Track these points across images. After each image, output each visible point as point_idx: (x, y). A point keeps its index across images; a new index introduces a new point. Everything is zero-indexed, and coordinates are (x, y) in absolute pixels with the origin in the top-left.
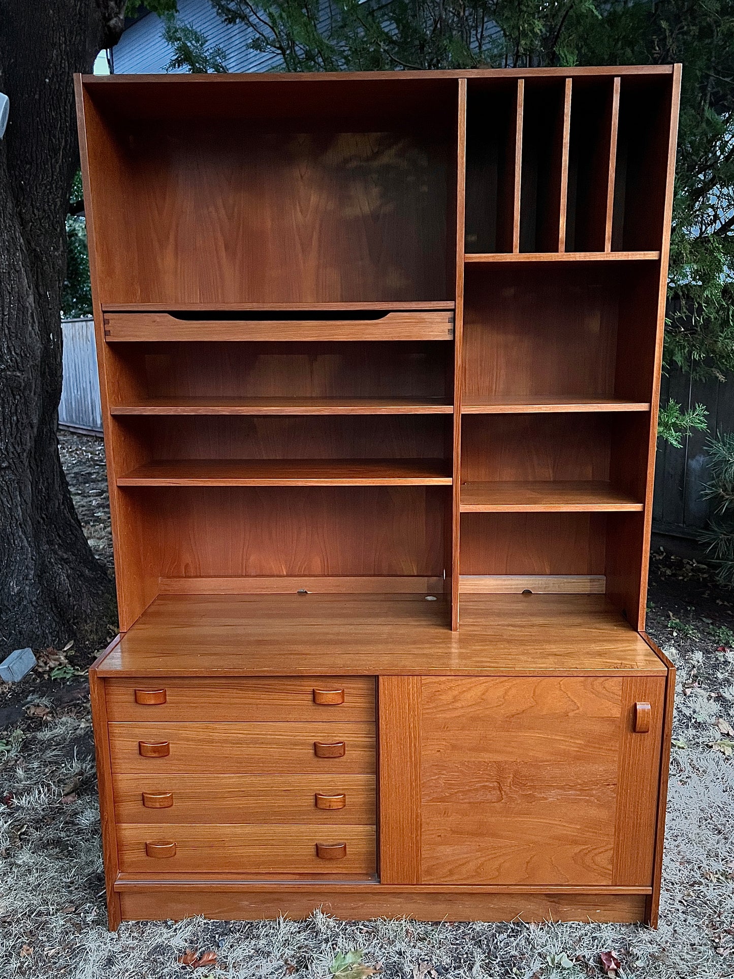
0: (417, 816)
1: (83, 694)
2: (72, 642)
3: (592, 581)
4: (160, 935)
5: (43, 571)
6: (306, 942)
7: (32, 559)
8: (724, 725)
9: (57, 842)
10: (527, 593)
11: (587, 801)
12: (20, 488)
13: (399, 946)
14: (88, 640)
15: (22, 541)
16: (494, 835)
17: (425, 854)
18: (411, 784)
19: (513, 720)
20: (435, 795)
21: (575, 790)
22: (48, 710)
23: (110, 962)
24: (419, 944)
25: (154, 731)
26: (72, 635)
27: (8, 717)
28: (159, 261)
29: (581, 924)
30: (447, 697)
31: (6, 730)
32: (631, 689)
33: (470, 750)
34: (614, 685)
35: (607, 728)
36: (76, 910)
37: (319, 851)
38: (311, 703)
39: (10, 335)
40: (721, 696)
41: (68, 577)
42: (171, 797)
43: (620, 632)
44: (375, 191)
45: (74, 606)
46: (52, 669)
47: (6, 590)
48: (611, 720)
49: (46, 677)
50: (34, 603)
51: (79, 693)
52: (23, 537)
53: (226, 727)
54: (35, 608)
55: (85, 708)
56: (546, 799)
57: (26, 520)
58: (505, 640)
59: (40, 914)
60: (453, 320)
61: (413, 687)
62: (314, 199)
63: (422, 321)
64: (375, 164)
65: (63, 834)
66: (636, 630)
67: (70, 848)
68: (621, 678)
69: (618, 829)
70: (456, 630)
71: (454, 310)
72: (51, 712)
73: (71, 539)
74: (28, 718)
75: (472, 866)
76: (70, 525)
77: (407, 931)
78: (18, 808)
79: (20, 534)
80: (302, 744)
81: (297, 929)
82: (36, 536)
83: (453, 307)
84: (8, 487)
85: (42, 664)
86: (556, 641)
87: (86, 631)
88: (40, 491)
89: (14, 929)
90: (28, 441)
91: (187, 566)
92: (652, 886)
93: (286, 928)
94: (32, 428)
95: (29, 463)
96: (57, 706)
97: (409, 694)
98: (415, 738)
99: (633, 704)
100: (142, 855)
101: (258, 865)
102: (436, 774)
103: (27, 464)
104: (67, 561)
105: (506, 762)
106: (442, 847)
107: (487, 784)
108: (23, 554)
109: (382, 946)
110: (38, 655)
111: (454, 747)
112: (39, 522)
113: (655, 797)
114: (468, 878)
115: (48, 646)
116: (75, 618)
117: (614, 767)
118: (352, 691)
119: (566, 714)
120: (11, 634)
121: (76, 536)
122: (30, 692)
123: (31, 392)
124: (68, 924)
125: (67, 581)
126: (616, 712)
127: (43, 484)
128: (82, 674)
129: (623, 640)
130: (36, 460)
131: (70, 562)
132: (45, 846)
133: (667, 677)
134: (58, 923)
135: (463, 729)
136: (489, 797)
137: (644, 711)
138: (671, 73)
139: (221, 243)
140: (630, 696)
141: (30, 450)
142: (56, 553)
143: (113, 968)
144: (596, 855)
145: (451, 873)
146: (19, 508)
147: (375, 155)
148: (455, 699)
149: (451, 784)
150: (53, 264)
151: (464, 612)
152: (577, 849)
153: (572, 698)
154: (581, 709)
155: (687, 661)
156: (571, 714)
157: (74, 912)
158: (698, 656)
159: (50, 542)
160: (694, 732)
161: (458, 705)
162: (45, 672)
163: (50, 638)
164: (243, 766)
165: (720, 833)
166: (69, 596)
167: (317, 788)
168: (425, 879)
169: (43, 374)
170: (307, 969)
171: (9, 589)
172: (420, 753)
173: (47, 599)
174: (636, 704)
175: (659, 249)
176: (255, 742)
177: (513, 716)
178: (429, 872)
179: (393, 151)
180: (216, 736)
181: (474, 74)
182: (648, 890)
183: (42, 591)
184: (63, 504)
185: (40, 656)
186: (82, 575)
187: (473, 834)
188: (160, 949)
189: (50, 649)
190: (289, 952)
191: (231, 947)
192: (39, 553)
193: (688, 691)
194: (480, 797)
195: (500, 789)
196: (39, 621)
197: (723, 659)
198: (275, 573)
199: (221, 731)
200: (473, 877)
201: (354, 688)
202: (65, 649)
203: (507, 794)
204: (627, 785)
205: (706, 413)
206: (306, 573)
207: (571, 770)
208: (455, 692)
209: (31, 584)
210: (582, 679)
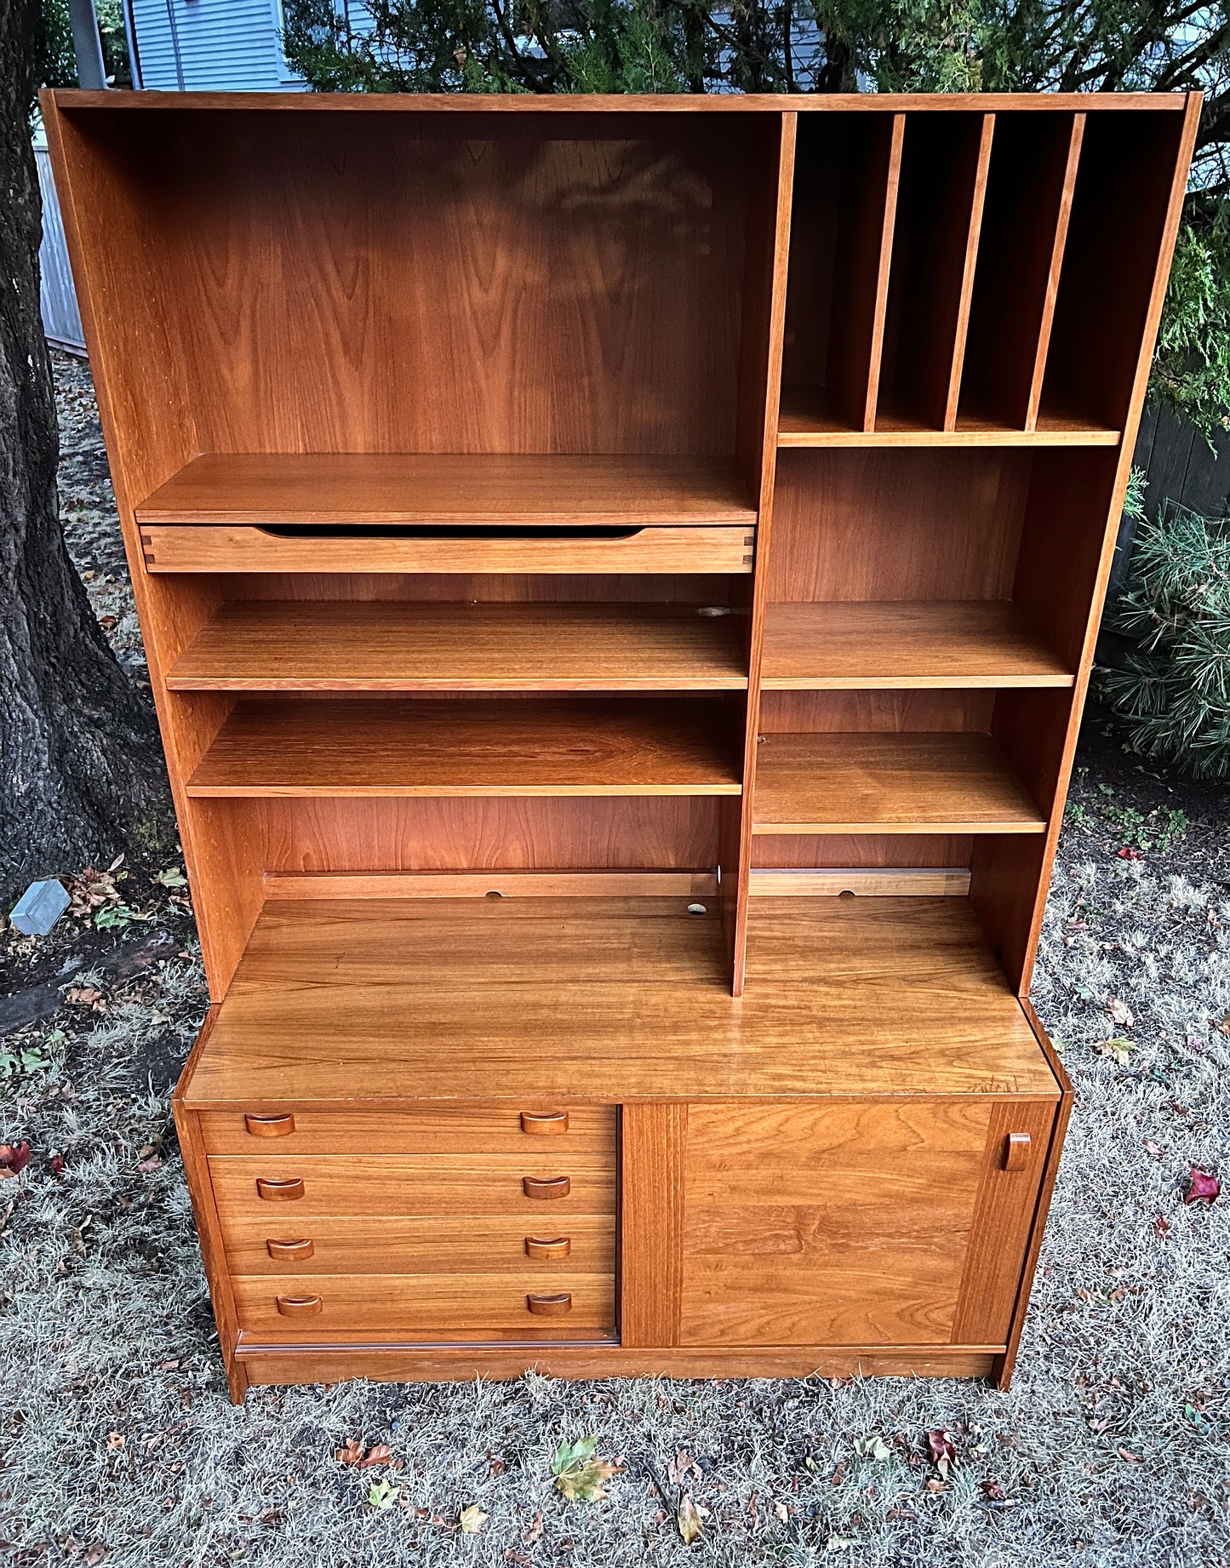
0: (676, 1270)
1: (150, 959)
2: (122, 855)
3: (949, 878)
4: (305, 1412)
5: (63, 752)
6: (517, 1420)
7: (44, 737)
8: (1121, 1011)
9: (140, 1245)
10: (847, 895)
11: (924, 1250)
12: (9, 630)
13: (648, 1425)
14: (147, 850)
15: (23, 712)
16: (786, 1290)
17: (686, 1310)
18: (669, 1234)
19: (825, 1156)
20: (704, 1246)
21: (910, 1238)
22: (98, 994)
23: (238, 1458)
24: (675, 1419)
25: (281, 1167)
26: (122, 845)
27: (39, 1007)
28: (225, 371)
29: (902, 1379)
30: (726, 1129)
31: (37, 1027)
32: (1004, 1118)
33: (757, 1192)
34: (980, 1113)
35: (964, 1165)
36: (180, 1364)
37: (531, 1305)
38: (517, 1130)
40: (1119, 949)
41: (104, 752)
42: (312, 1245)
43: (990, 997)
44: (615, 251)
45: (119, 797)
46: (96, 911)
47: (7, 792)
48: (970, 1155)
49: (88, 924)
50: (55, 805)
51: (143, 956)
52: (25, 705)
53: (390, 1160)
54: (58, 811)
55: (155, 985)
56: (864, 1248)
57: (27, 679)
58: (812, 1020)
59: (127, 1375)
60: (753, 542)
61: (675, 1118)
62: (501, 263)
63: (700, 543)
64: (617, 199)
65: (147, 1229)
66: (1015, 994)
67: (160, 1255)
68: (990, 1105)
69: (965, 1283)
70: (739, 995)
71: (754, 526)
72: (104, 997)
74: (70, 1006)
75: (753, 1325)
76: (98, 662)
77: (658, 1398)
78: (75, 1183)
79: (19, 700)
80: (505, 1180)
81: (503, 1398)
82: (45, 698)
83: (754, 522)
85: (79, 902)
86: (893, 1022)
87: (143, 835)
88: (41, 624)
89: (95, 1400)
90: (13, 552)
91: (307, 857)
92: (1007, 1344)
93: (487, 1397)
94: (17, 531)
95: (20, 585)
96: (112, 983)
97: (668, 1126)
98: (676, 1180)
99: (1003, 1135)
100: (274, 1312)
101: (445, 1319)
102: (704, 1222)
103: (15, 589)
104: (99, 723)
105: (810, 1207)
106: (711, 1306)
107: (780, 1232)
108: (27, 731)
109: (623, 1425)
110: (71, 886)
111: (733, 1189)
112: (46, 673)
113: (1024, 1244)
114: (747, 1338)
115: (85, 868)
116: (122, 817)
117: (968, 1211)
118: (581, 1115)
119: (904, 1149)
120: (23, 855)
121: (109, 679)
122: (66, 954)
123: (7, 474)
124: (172, 1391)
125: (103, 759)
126: (979, 1145)
127: (46, 610)
128: (144, 918)
129: (994, 1019)
130: (29, 577)
131: (104, 724)
132: (122, 1253)
133: (1059, 1104)
134: (155, 1391)
135: (749, 1167)
136: (783, 1247)
137: (1020, 1144)
138: (1181, 108)
139: (337, 343)
140: (1001, 1126)
141: (18, 566)
142: (79, 715)
143: (244, 1468)
144: (932, 1310)
145: (723, 1333)
146: (12, 661)
147: (615, 184)
148: (738, 1132)
149: (726, 1233)
152: (904, 1305)
153: (915, 1128)
154: (926, 1143)
156: (911, 1148)
157: (178, 1368)
158: (1090, 869)
159: (68, 699)
160: (1075, 1021)
161: (742, 1138)
162: (85, 916)
163: (86, 854)
164: (413, 1206)
166: (110, 783)
167: (527, 1232)
168: (683, 1342)
169: (24, 437)
170: (520, 1467)
171: (12, 789)
172: (683, 1198)
173: (75, 795)
174: (1008, 1137)
175: (1120, 427)
176: (432, 1178)
177: (824, 1151)
178: (691, 1332)
179: (647, 177)
180: (373, 1171)
181: (812, 104)
182: (1002, 1349)
183: (66, 785)
185: (74, 887)
186: (126, 742)
187: (755, 1290)
188: (307, 1435)
189: (89, 872)
190: (493, 1437)
191: (410, 1429)
192: (53, 724)
193: (1071, 939)
194: (768, 1247)
195: (799, 1237)
196: (67, 831)
198: (450, 866)
199: (380, 1165)
200: (753, 1337)
201: (583, 1111)
202: (112, 870)
203: (808, 1244)
204: (985, 1231)
205: (1145, 484)
206: (499, 865)
207: (905, 1216)
208: (738, 1124)
209: (46, 777)
210: (931, 1105)
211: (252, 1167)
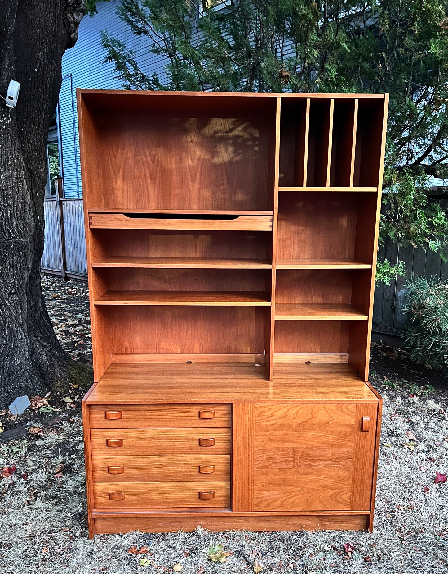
0: (251, 476)
1: (59, 421)
2: (50, 393)
3: (342, 356)
4: (116, 540)
5: (33, 353)
6: (194, 542)
7: (27, 345)
8: (411, 435)
9: (55, 497)
10: (308, 362)
11: (338, 467)
12: (21, 304)
13: (242, 543)
14: (58, 392)
15: (22, 335)
16: (291, 485)
17: (256, 495)
18: (249, 459)
19: (301, 426)
20: (261, 465)
21: (333, 462)
22: (40, 430)
23: (91, 554)
24: (252, 542)
25: (115, 433)
26: (50, 389)
27: (18, 434)
29: (334, 531)
30: (268, 414)
31: (17, 440)
32: (360, 409)
33: (279, 441)
34: (352, 407)
35: (348, 430)
36: (70, 530)
37: (201, 496)
38: (197, 418)
39: (18, 218)
40: (410, 420)
41: (46, 355)
42: (123, 468)
43: (355, 382)
44: (231, 149)
45: (50, 372)
46: (40, 408)
47: (13, 363)
48: (350, 425)
49: (37, 412)
50: (28, 370)
51: (57, 420)
52: (22, 332)
53: (153, 431)
54: (29, 373)
55: (61, 429)
56: (317, 466)
57: (24, 324)
58: (296, 386)
59: (50, 532)
60: (272, 221)
61: (250, 409)
62: (198, 153)
63: (256, 221)
64: (232, 134)
65: (57, 493)
66: (363, 381)
67: (62, 500)
68: (355, 404)
69: (353, 481)
70: (271, 381)
71: (273, 216)
72: (42, 431)
73: (47, 334)
74: (30, 434)
75: (279, 501)
76: (47, 326)
77: (246, 536)
78: (31, 480)
79: (21, 331)
80: (192, 439)
81: (189, 536)
82: (29, 332)
83: (272, 214)
84: (14, 304)
85: (33, 405)
86: (323, 386)
87: (57, 386)
88: (31, 307)
89: (38, 539)
90: (26, 278)
91: (126, 348)
92: (370, 510)
93: (183, 536)
94: (28, 270)
95: (26, 290)
96: (45, 428)
97: (248, 413)
98: (251, 435)
99: (361, 417)
100: (107, 500)
101: (168, 503)
102: (261, 454)
103: (25, 291)
104: (45, 347)
105: (297, 447)
106: (264, 492)
107: (288, 459)
108: (22, 342)
109: (233, 543)
110: (31, 400)
111: (271, 440)
112: (30, 324)
113: (372, 464)
114: (277, 508)
115: (36, 395)
116: (51, 379)
117: (351, 450)
118: (219, 412)
119: (328, 423)
120: (15, 388)
121: (50, 333)
122: (28, 420)
123: (28, 250)
124: (66, 537)
125: (46, 358)
126: (353, 421)
127: (33, 302)
128: (57, 410)
129: (357, 386)
130: (29, 288)
131: (47, 347)
132: (49, 499)
133: (378, 404)
134: (60, 536)
135: (276, 430)
136: (289, 466)
137: (367, 421)
138: (384, 98)
139: (148, 176)
140: (360, 413)
141: (27, 283)
142: (39, 342)
143: (93, 556)
144: (342, 495)
145: (269, 505)
146: (20, 316)
147: (231, 130)
148: (272, 415)
149: (269, 459)
150: (40, 177)
151: (276, 372)
152: (332, 492)
153: (331, 414)
154: (335, 420)
155: (393, 402)
156: (330, 423)
158: (399, 399)
159: (36, 336)
160: (395, 439)
161: (273, 418)
162: (35, 409)
163: (37, 391)
164: (161, 451)
165: (406, 487)
166: (48, 367)
167: (199, 462)
168: (255, 509)
169: (35, 240)
170: (195, 554)
171: (14, 362)
172: (254, 443)
173: (36, 368)
174: (363, 417)
176: (168, 439)
177: (301, 424)
178: (257, 505)
179: (240, 128)
180: (147, 436)
181: (284, 95)
182: (368, 513)
183: (32, 364)
184: (43, 314)
185: (32, 400)
186: (54, 355)
187: (280, 485)
188: (117, 547)
189: (37, 397)
190: (185, 547)
191: (155, 545)
192: (30, 342)
193: (393, 418)
194: (284, 465)
195: (294, 461)
196: (31, 381)
197: (412, 401)
198: (174, 352)
199: (151, 433)
200: (280, 507)
201: (219, 410)
202: (46, 397)
203: (297, 464)
204: (358, 459)
205: (405, 266)
206: (191, 352)
207: (330, 451)
208: (272, 412)
209: (27, 360)
210: (336, 405)
211: (106, 433)
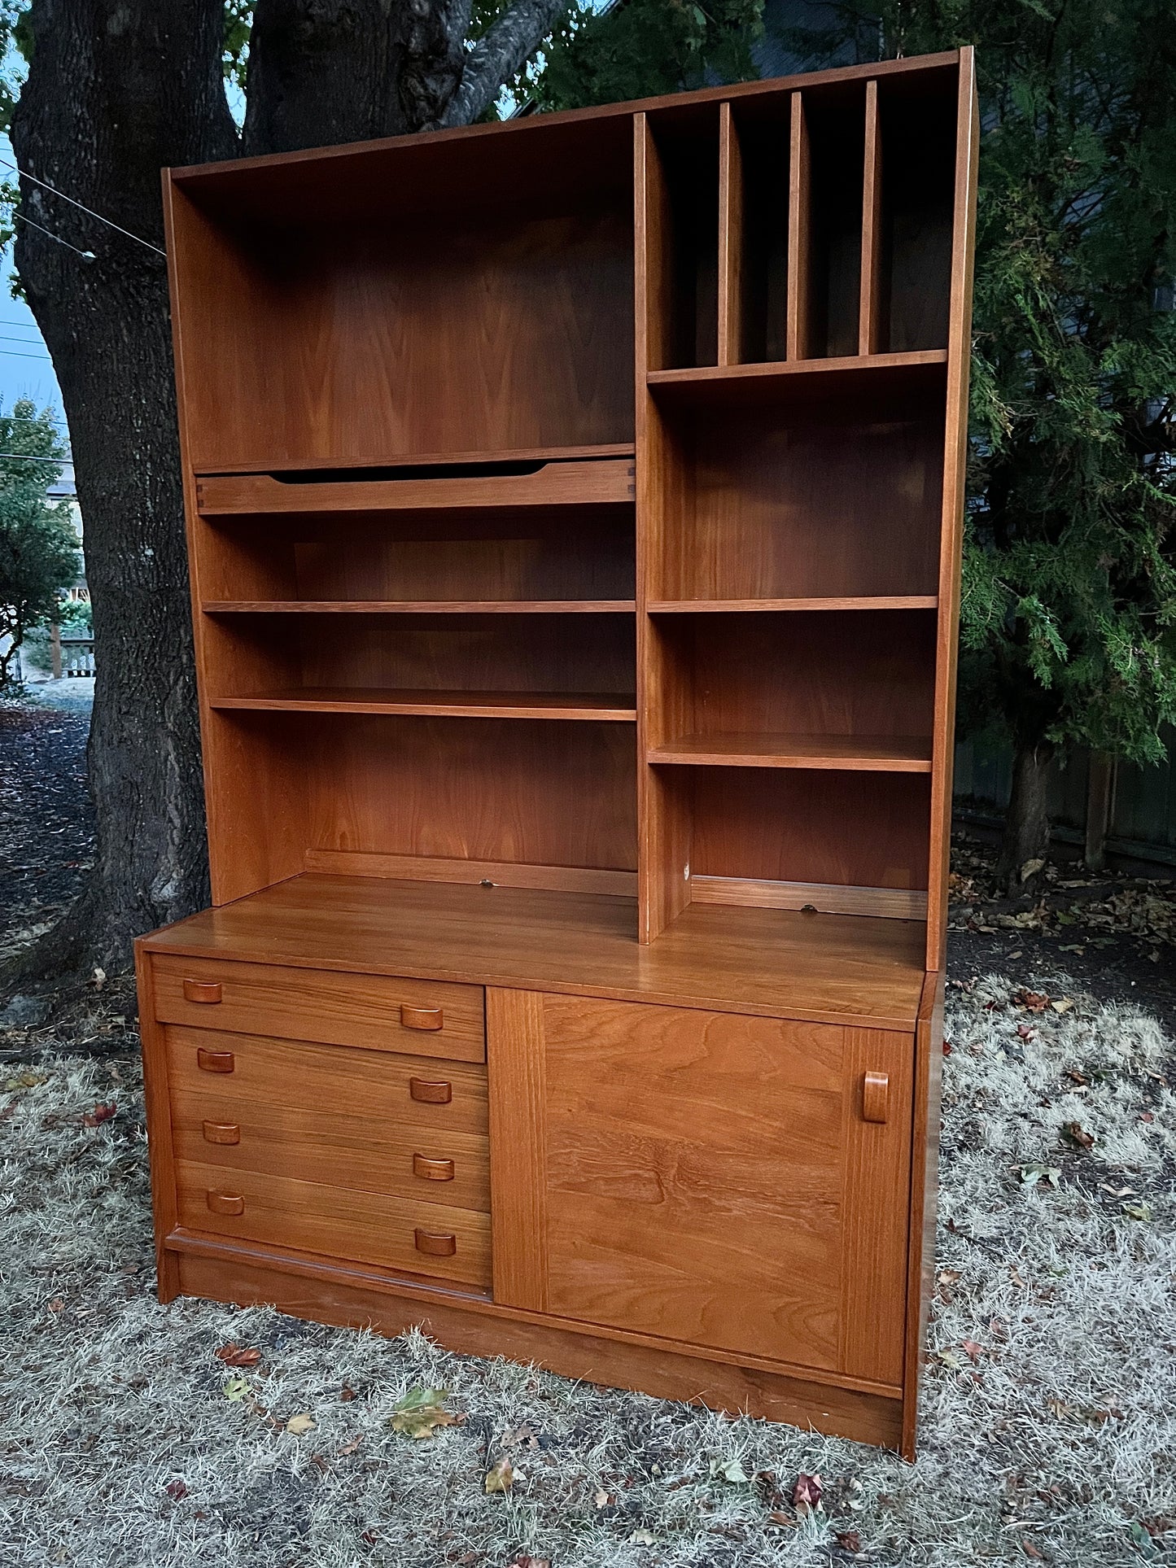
0: (541, 1207)
4: (214, 1319)
6: (386, 1367)
10: (809, 910)
11: (792, 1224)
16: (652, 1256)
17: (555, 1266)
18: (532, 1157)
19: (676, 1075)
20: (566, 1178)
21: (776, 1204)
24: (536, 1403)
29: (797, 1429)
30: (582, 1029)
32: (857, 1047)
33: (614, 1115)
34: (829, 1038)
35: (820, 1108)
37: (420, 1240)
38: (397, 1025)
42: (238, 1132)
43: (898, 969)
48: (829, 1096)
56: (730, 1210)
60: (633, 472)
61: (532, 1009)
66: (924, 967)
68: (841, 1028)
69: (843, 1279)
70: (644, 943)
71: (633, 457)
75: (622, 1299)
77: (530, 1383)
80: (396, 1078)
81: (380, 1348)
83: (632, 452)
86: (778, 970)
91: (343, 836)
92: (901, 1386)
97: (526, 1018)
98: (536, 1085)
99: (857, 1073)
100: (204, 1207)
102: (566, 1146)
105: (667, 1142)
106: (577, 1262)
107: (641, 1172)
111: (591, 1107)
114: (615, 1318)
117: (835, 1175)
118: (453, 1014)
119: (756, 1077)
124: (121, 1287)
126: (836, 1084)
133: (916, 1033)
134: (111, 1282)
135: (603, 1080)
136: (644, 1194)
137: (875, 1085)
138: (956, 62)
139: (387, 389)
140: (856, 1060)
144: (810, 1316)
145: (591, 1305)
148: (593, 1033)
149: (588, 1165)
152: (781, 1303)
153: (765, 1051)
154: (779, 1072)
156: (764, 1077)
157: (137, 1273)
161: (596, 1042)
167: (414, 1145)
168: (554, 1307)
172: (543, 1110)
174: (865, 1074)
175: (944, 345)
177: (675, 1070)
178: (561, 1296)
181: (656, 103)
182: (896, 1392)
187: (622, 1248)
188: (205, 1336)
191: (291, 1351)
194: (630, 1191)
195: (660, 1183)
198: (454, 854)
200: (623, 1316)
203: (669, 1193)
204: (856, 1208)
207: (768, 1169)
208: (592, 1023)
210: (780, 1022)
